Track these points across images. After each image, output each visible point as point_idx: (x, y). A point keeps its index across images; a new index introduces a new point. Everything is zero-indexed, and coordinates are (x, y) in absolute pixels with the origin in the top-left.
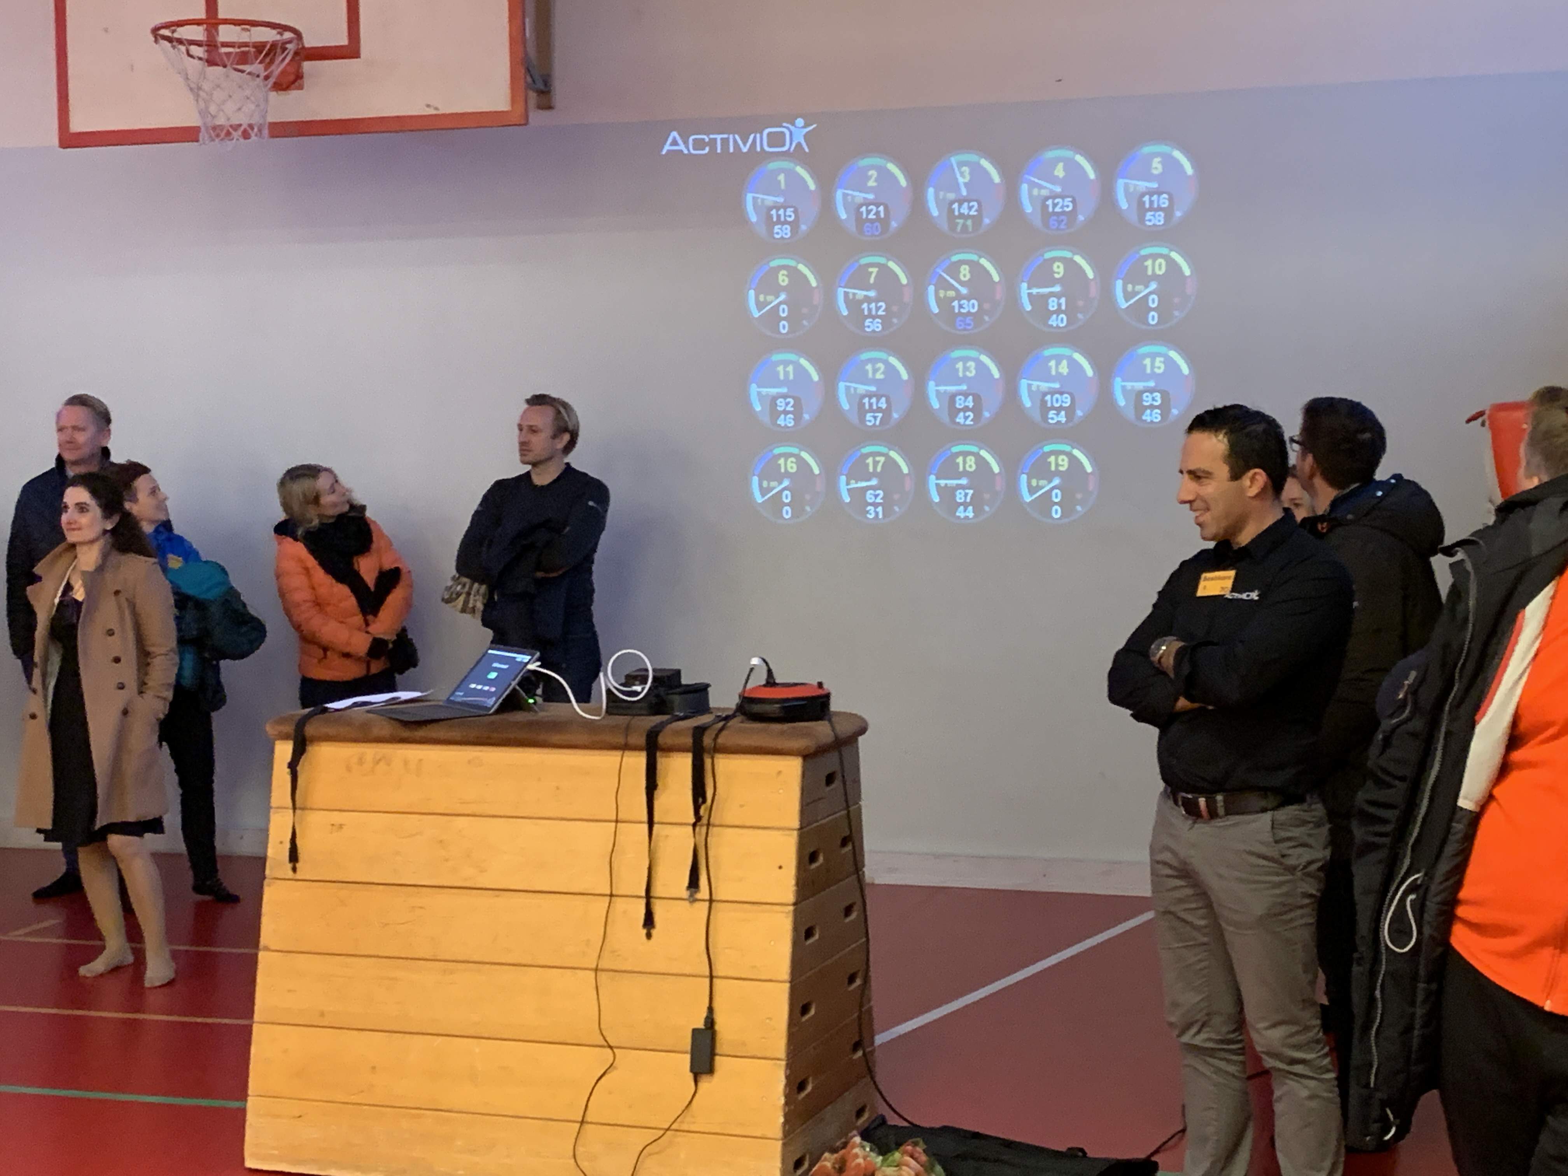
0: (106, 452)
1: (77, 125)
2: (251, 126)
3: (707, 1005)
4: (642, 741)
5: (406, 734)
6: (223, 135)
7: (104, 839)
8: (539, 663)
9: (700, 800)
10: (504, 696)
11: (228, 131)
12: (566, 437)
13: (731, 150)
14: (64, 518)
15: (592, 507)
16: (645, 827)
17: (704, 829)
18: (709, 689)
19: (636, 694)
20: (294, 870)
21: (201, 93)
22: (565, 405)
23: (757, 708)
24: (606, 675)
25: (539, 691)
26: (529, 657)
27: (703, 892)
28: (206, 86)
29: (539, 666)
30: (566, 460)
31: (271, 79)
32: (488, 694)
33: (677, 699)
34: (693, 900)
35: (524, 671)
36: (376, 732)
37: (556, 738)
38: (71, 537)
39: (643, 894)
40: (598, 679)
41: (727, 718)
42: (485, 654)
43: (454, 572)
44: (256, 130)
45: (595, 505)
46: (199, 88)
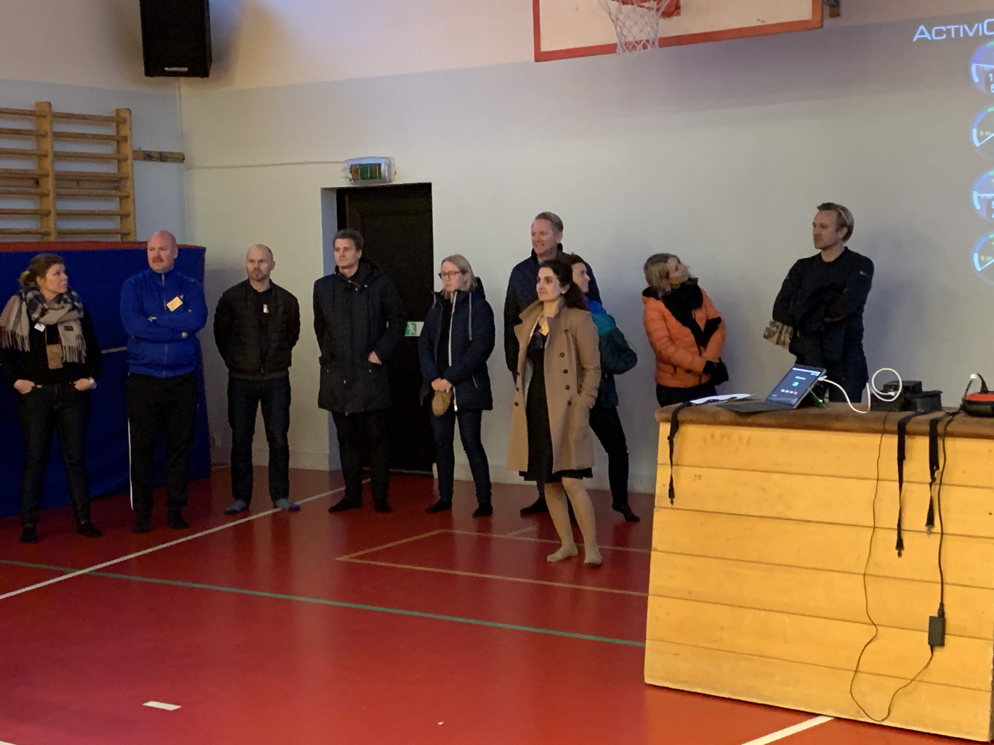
0: (560, 246)
1: (545, 47)
2: (648, 41)
3: (940, 601)
4: (895, 428)
5: (740, 420)
6: (630, 47)
7: (560, 481)
8: (826, 377)
9: (935, 467)
10: (802, 398)
11: (634, 45)
12: (845, 230)
13: (962, 35)
14: (538, 286)
15: (862, 275)
16: (897, 484)
17: (938, 487)
18: (942, 395)
19: (891, 397)
20: (672, 502)
21: (619, 22)
22: (844, 209)
23: (975, 407)
24: (871, 385)
25: (827, 395)
26: (819, 373)
27: (937, 528)
28: (621, 17)
29: (826, 379)
30: (845, 245)
31: (660, 11)
32: (792, 396)
33: (919, 401)
34: (930, 533)
35: (816, 381)
36: (722, 418)
37: (838, 425)
38: (541, 298)
39: (896, 527)
40: (865, 388)
41: (954, 414)
42: (791, 370)
43: (771, 318)
44: (651, 43)
45: (864, 274)
46: (617, 19)
